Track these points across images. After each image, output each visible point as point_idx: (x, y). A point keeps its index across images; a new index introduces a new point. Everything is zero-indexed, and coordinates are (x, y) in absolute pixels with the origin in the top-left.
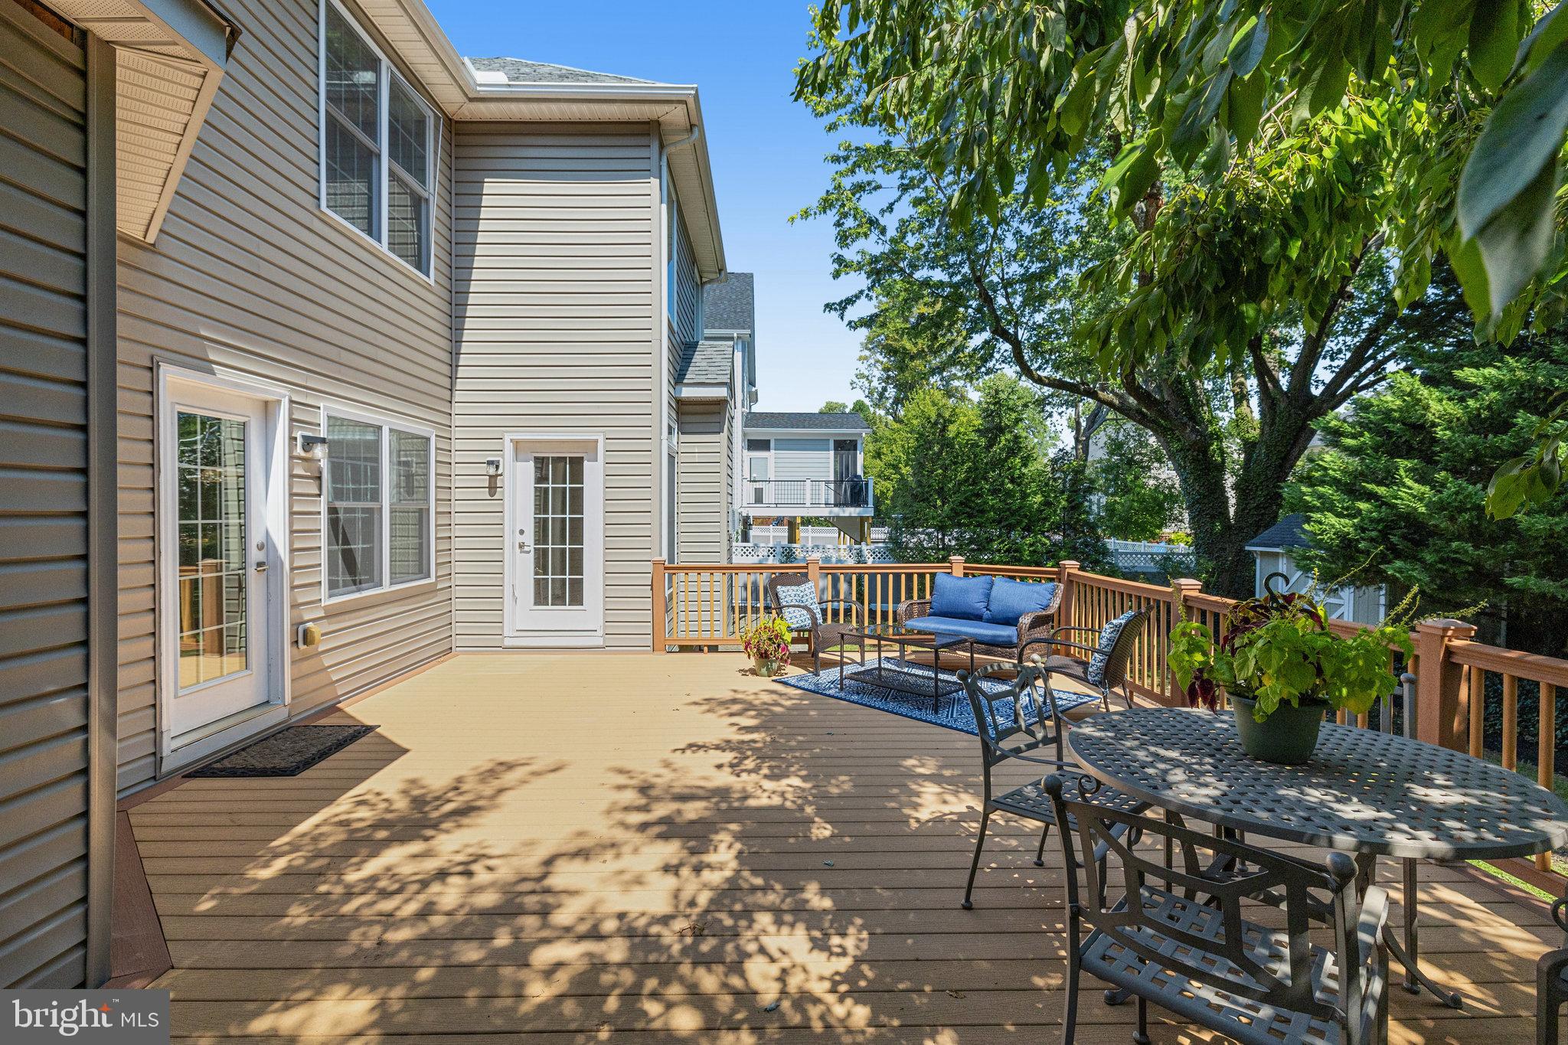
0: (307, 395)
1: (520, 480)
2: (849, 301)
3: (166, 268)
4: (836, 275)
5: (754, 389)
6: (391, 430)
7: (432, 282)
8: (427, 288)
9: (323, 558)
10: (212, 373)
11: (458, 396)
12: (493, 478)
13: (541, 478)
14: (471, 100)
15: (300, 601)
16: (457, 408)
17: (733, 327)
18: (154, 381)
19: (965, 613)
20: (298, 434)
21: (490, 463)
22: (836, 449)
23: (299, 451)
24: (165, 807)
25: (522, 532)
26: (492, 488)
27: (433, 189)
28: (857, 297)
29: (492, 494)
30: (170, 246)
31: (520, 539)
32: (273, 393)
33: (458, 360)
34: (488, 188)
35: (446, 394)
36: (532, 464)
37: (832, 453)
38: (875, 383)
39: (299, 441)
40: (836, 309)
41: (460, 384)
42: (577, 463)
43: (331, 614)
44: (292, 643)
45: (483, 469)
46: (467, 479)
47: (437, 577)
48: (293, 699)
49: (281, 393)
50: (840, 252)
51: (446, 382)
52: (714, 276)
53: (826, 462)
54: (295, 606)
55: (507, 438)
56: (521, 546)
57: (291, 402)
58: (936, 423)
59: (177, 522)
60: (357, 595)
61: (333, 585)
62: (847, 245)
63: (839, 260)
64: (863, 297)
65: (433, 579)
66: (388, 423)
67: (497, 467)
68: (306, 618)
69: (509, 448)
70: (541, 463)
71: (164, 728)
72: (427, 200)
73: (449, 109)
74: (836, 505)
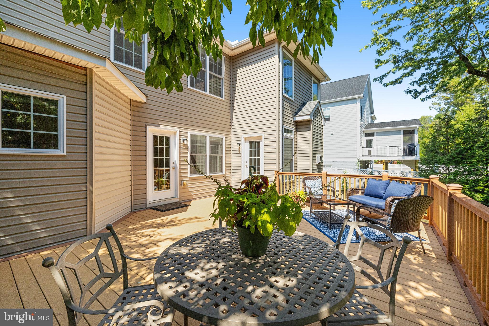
0: (184, 130)
1: (246, 148)
2: (385, 76)
3: (149, 107)
4: (377, 67)
5: (373, 115)
6: (210, 137)
7: (224, 99)
8: (223, 101)
9: (189, 166)
10: (160, 127)
11: (233, 127)
12: (239, 147)
13: (251, 147)
14: (232, 50)
15: (182, 176)
16: (232, 130)
17: (357, 94)
18: (146, 129)
19: (375, 195)
20: (182, 139)
21: (238, 144)
22: (404, 134)
23: (182, 142)
24: (149, 213)
25: (246, 162)
26: (239, 150)
27: (224, 75)
28: (388, 73)
29: (239, 152)
30: (150, 102)
31: (246, 164)
32: (175, 130)
33: (232, 118)
34: (238, 72)
35: (230, 127)
36: (249, 143)
37: (402, 135)
38: (443, 106)
39: (182, 140)
40: (378, 80)
41: (233, 124)
42: (259, 143)
43: (191, 179)
44: (180, 185)
45: (236, 145)
46: (234, 148)
47: (225, 173)
48: (180, 197)
49: (177, 130)
50: (379, 58)
51: (230, 124)
52: (323, 80)
53: (400, 139)
54: (180, 177)
55: (242, 137)
56: (246, 166)
57: (180, 131)
58: (444, 119)
59: (153, 158)
60: (199, 176)
61: (191, 173)
62: (382, 55)
63: (379, 61)
64: (391, 73)
65: (224, 173)
66: (208, 135)
67: (240, 145)
68: (184, 180)
69: (243, 140)
70: (251, 143)
71: (148, 198)
72: (222, 79)
73: (229, 54)
74: (404, 155)
